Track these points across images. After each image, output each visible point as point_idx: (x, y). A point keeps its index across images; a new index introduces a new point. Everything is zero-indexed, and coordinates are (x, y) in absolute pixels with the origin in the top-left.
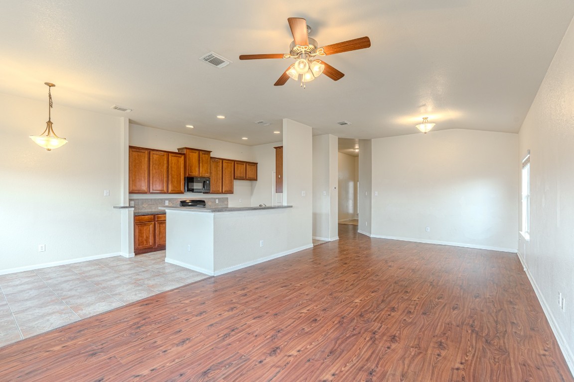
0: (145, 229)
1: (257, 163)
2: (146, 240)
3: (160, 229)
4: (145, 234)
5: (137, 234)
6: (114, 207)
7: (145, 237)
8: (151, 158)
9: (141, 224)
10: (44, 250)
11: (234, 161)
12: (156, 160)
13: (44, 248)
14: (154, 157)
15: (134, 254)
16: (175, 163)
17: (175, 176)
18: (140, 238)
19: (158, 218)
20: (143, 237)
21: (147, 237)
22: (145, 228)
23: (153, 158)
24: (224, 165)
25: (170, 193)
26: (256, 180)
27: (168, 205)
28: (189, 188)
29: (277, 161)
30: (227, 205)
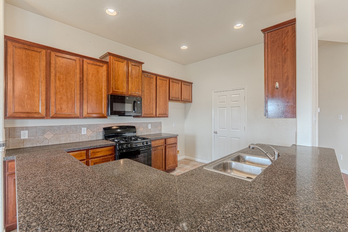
1: (192, 83)
8: (52, 62)
11: (169, 79)
14: (58, 62)
17: (94, 93)
24: (158, 81)
25: (85, 118)
26: (191, 102)
27: (85, 133)
28: (114, 110)
29: (270, 55)
30: (161, 130)
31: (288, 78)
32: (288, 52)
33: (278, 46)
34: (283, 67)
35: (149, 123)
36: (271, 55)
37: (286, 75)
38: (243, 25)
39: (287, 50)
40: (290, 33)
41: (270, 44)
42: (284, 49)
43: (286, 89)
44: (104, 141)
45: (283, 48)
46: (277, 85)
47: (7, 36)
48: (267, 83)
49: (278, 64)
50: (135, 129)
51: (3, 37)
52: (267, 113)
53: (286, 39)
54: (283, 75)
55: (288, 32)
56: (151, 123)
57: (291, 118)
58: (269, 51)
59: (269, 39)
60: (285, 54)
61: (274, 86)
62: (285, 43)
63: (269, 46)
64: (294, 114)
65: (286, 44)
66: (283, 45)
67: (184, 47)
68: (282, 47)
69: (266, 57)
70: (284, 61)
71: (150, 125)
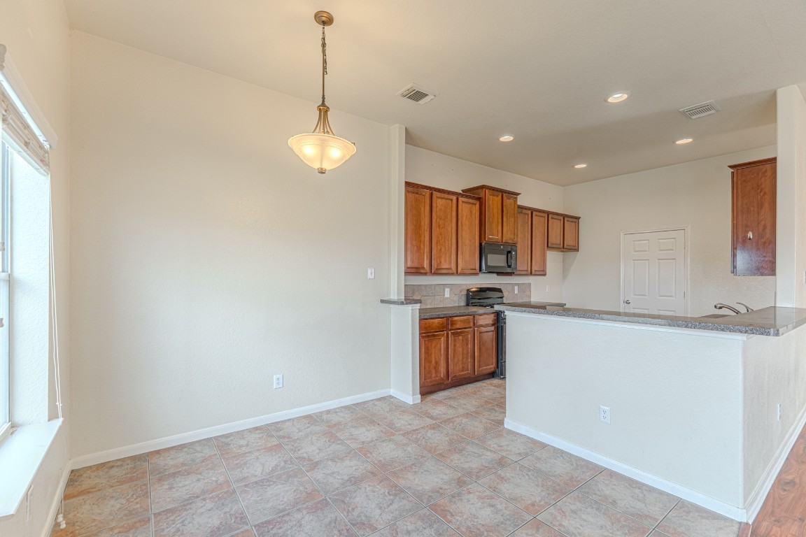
0: (433, 345)
1: (578, 218)
2: (435, 368)
3: (455, 346)
4: (433, 356)
5: (423, 356)
6: (382, 301)
7: (433, 362)
8: (434, 205)
9: (428, 336)
10: (281, 386)
11: (548, 213)
12: (441, 210)
13: (281, 381)
14: (438, 205)
15: (419, 396)
16: (467, 216)
17: (468, 242)
18: (427, 365)
19: (452, 325)
20: (431, 362)
21: (436, 363)
22: (434, 343)
23: (437, 207)
24: (534, 220)
25: (463, 274)
26: (577, 250)
27: (448, 296)
28: (489, 264)
29: (740, 198)
30: (529, 296)
31: (765, 227)
32: (766, 196)
33: (753, 188)
34: (758, 214)
35: (515, 284)
36: (742, 198)
37: (763, 223)
39: (765, 193)
40: (769, 174)
42: (761, 192)
43: (763, 241)
44: (465, 308)
45: (759, 190)
46: (750, 235)
47: (410, 183)
48: (735, 232)
49: (752, 209)
50: (501, 292)
51: (404, 183)
52: (735, 270)
53: (763, 180)
54: (759, 223)
55: (766, 171)
56: (518, 284)
57: (769, 275)
58: (740, 193)
59: (739, 177)
60: (762, 198)
61: (745, 237)
62: (761, 184)
63: (740, 186)
64: (773, 272)
65: (763, 186)
66: (758, 186)
69: (735, 200)
70: (761, 206)
71: (516, 288)
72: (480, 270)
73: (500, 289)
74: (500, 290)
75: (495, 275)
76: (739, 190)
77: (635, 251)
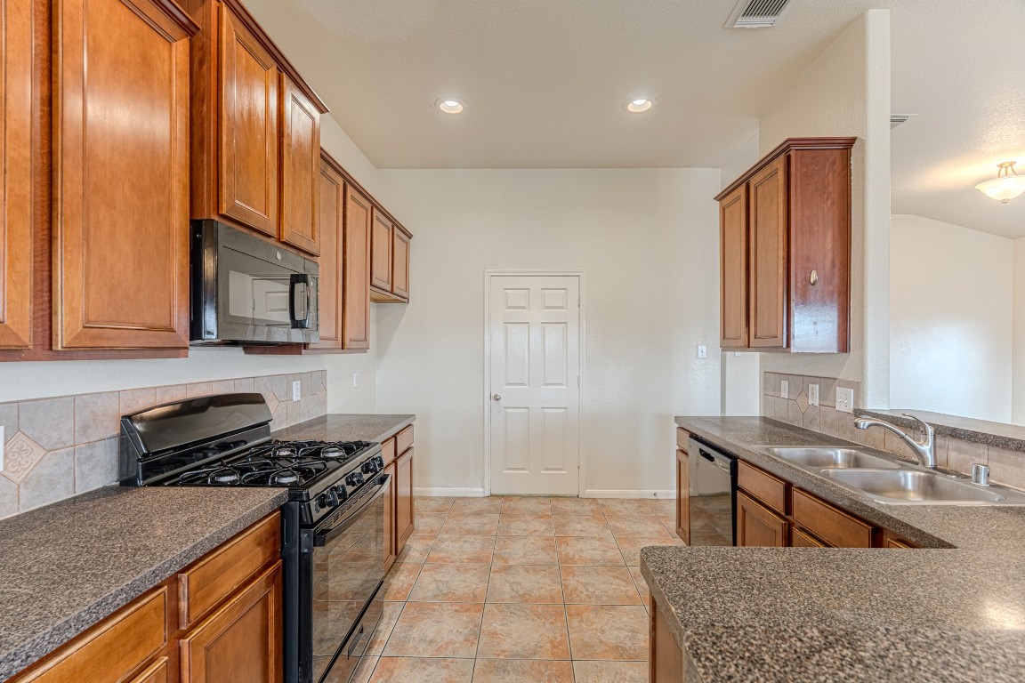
1: (410, 236)
11: (373, 202)
24: (348, 207)
26: (404, 300)
29: (799, 205)
30: (324, 403)
33: (817, 189)
34: (825, 239)
35: (294, 376)
36: (802, 205)
37: (831, 257)
38: (649, 104)
41: (801, 179)
42: (828, 199)
43: (831, 289)
45: (826, 195)
49: (816, 229)
50: (262, 405)
53: (831, 176)
54: (825, 257)
55: (835, 162)
56: (298, 376)
58: (798, 195)
61: (807, 278)
62: (828, 186)
63: (799, 184)
65: (831, 189)
66: (824, 187)
67: (451, 106)
68: (824, 193)
69: (793, 208)
71: (296, 385)
72: (196, 330)
73: (259, 395)
74: (256, 399)
75: (239, 351)
76: (799, 191)
77: (509, 308)
